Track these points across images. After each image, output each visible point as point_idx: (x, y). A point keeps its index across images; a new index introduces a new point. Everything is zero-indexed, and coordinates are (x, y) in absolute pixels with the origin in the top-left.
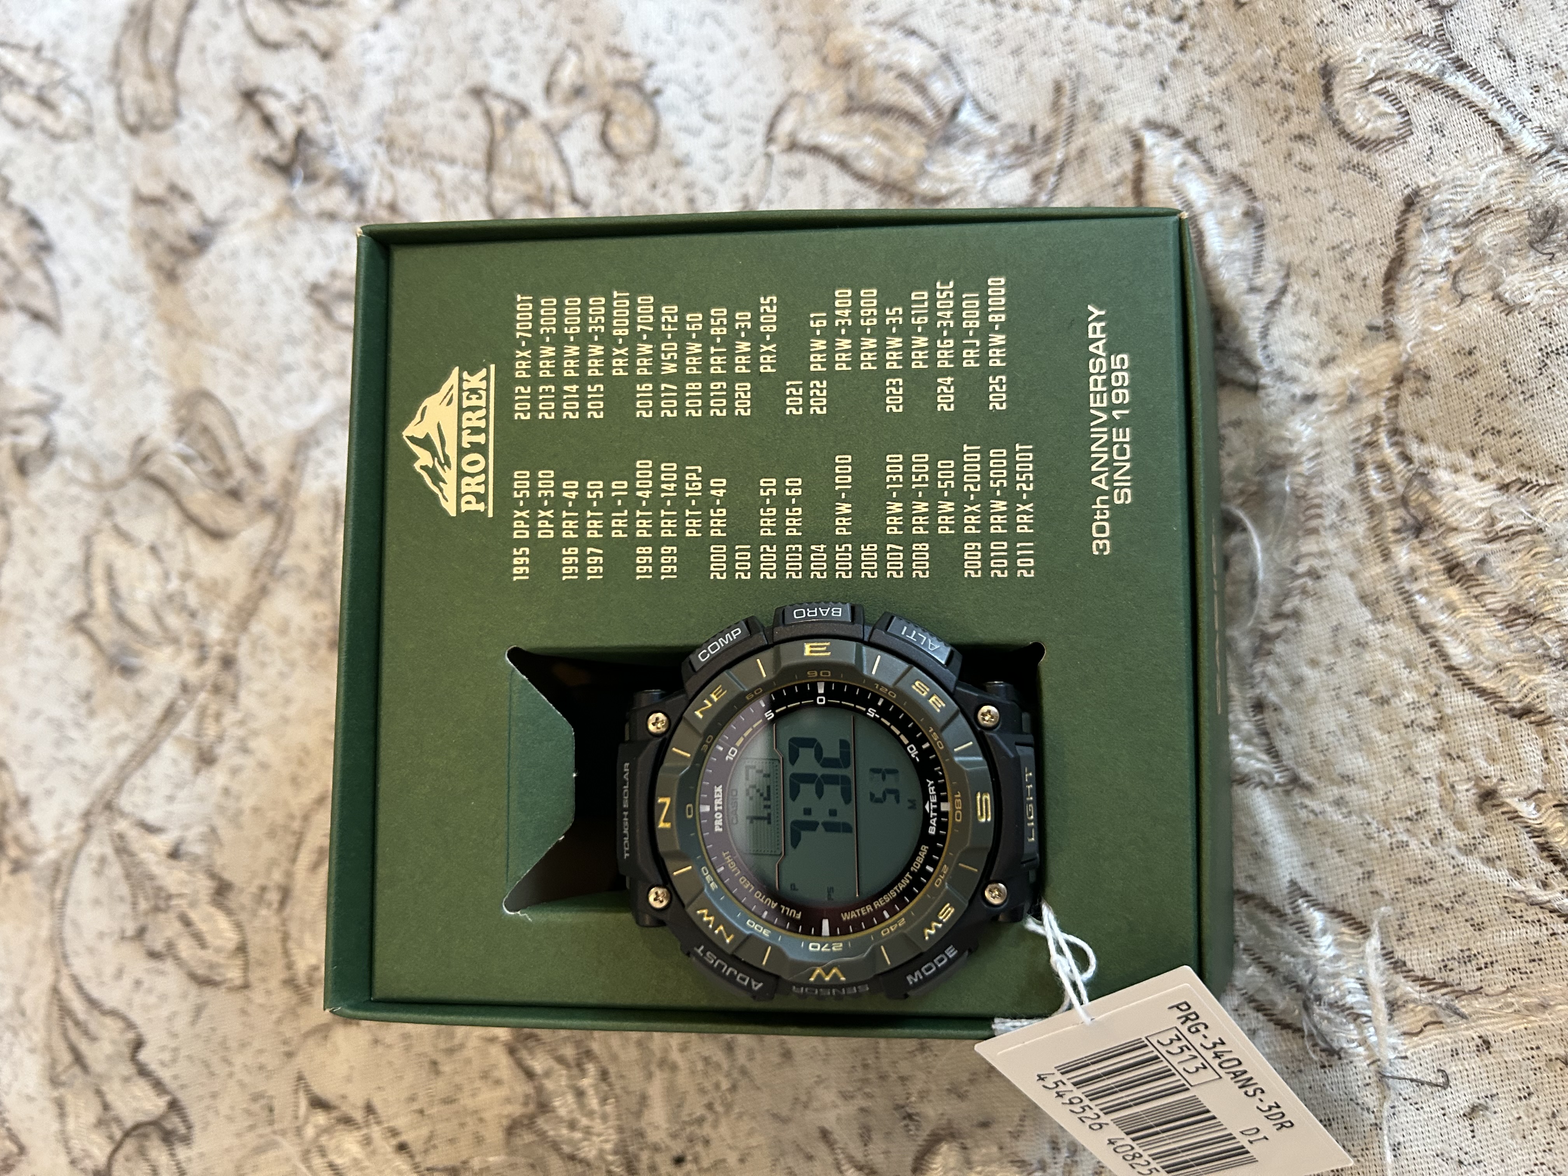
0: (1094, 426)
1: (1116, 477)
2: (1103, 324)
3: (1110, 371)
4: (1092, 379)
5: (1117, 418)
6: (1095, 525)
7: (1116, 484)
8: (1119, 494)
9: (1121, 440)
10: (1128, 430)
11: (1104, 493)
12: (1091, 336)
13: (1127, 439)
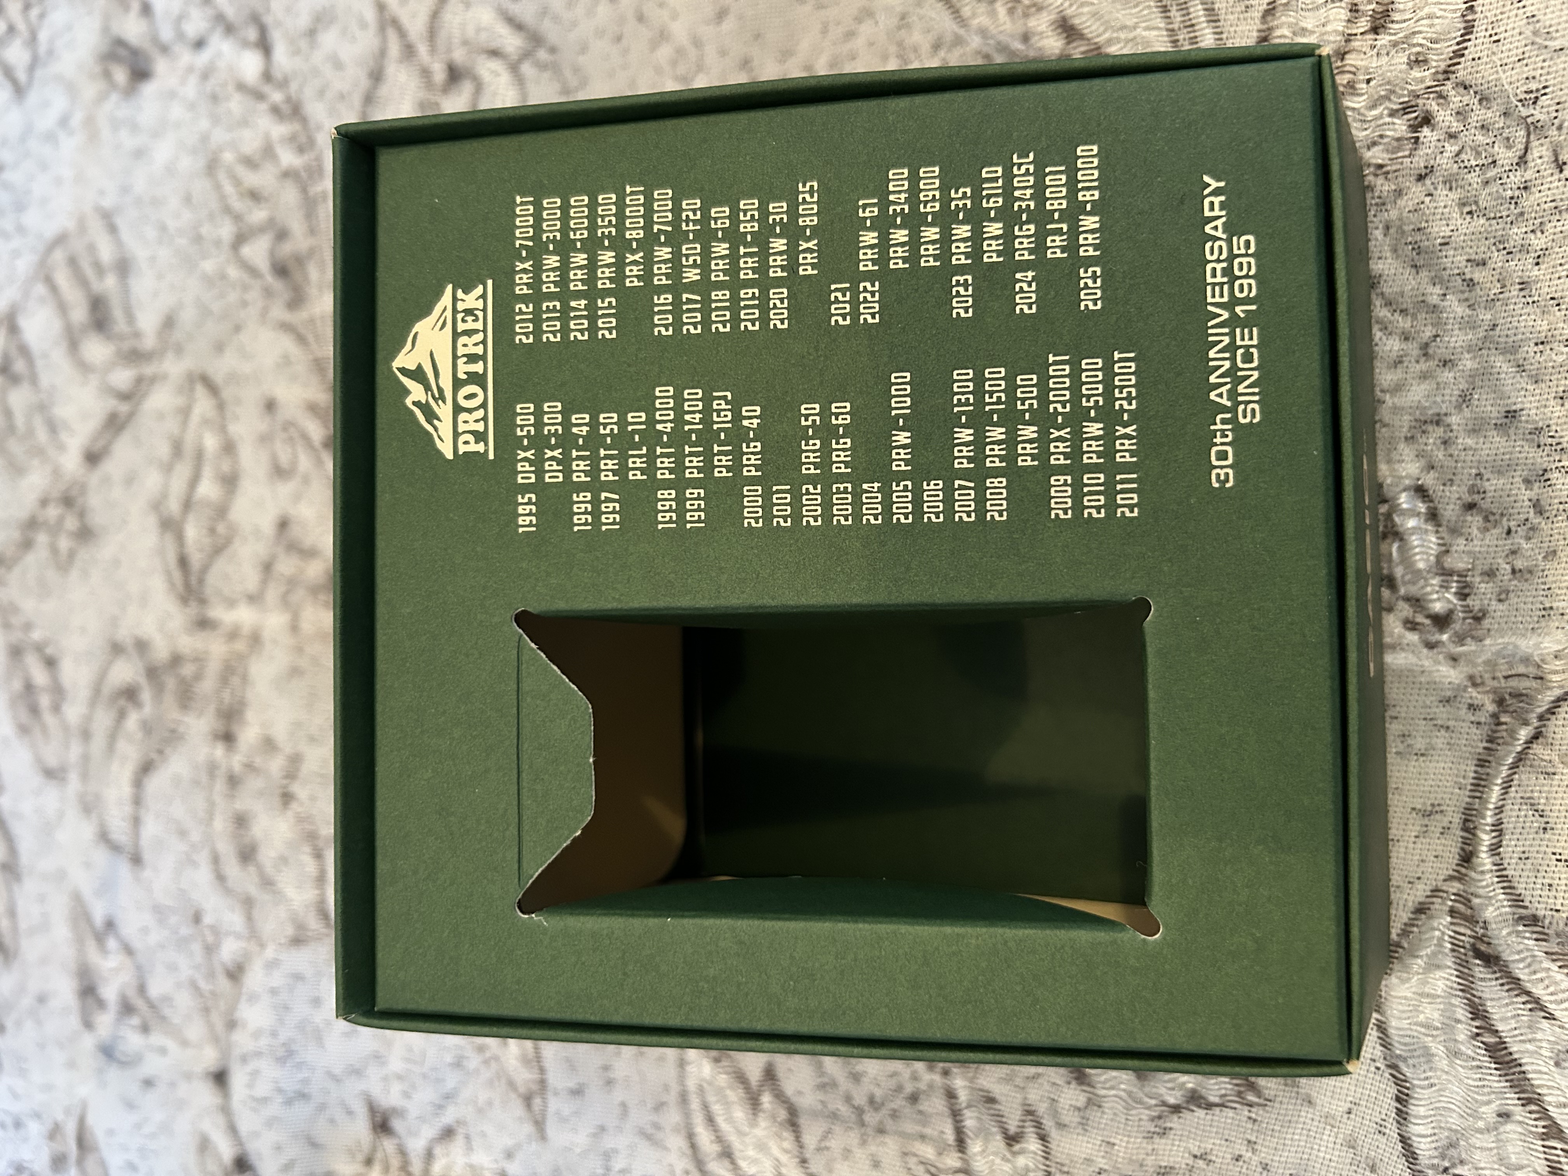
0: (1213, 327)
1: (1241, 389)
2: (1223, 198)
3: (1232, 257)
4: (1209, 267)
5: (1242, 315)
6: (1214, 450)
7: (1240, 399)
8: (1245, 411)
9: (1247, 342)
10: (1255, 329)
11: (1224, 409)
12: (1207, 213)
13: (1255, 342)
